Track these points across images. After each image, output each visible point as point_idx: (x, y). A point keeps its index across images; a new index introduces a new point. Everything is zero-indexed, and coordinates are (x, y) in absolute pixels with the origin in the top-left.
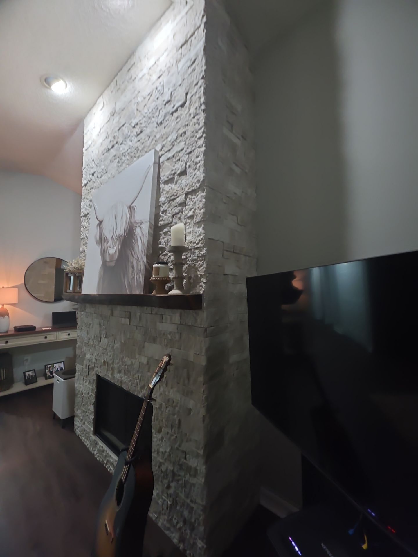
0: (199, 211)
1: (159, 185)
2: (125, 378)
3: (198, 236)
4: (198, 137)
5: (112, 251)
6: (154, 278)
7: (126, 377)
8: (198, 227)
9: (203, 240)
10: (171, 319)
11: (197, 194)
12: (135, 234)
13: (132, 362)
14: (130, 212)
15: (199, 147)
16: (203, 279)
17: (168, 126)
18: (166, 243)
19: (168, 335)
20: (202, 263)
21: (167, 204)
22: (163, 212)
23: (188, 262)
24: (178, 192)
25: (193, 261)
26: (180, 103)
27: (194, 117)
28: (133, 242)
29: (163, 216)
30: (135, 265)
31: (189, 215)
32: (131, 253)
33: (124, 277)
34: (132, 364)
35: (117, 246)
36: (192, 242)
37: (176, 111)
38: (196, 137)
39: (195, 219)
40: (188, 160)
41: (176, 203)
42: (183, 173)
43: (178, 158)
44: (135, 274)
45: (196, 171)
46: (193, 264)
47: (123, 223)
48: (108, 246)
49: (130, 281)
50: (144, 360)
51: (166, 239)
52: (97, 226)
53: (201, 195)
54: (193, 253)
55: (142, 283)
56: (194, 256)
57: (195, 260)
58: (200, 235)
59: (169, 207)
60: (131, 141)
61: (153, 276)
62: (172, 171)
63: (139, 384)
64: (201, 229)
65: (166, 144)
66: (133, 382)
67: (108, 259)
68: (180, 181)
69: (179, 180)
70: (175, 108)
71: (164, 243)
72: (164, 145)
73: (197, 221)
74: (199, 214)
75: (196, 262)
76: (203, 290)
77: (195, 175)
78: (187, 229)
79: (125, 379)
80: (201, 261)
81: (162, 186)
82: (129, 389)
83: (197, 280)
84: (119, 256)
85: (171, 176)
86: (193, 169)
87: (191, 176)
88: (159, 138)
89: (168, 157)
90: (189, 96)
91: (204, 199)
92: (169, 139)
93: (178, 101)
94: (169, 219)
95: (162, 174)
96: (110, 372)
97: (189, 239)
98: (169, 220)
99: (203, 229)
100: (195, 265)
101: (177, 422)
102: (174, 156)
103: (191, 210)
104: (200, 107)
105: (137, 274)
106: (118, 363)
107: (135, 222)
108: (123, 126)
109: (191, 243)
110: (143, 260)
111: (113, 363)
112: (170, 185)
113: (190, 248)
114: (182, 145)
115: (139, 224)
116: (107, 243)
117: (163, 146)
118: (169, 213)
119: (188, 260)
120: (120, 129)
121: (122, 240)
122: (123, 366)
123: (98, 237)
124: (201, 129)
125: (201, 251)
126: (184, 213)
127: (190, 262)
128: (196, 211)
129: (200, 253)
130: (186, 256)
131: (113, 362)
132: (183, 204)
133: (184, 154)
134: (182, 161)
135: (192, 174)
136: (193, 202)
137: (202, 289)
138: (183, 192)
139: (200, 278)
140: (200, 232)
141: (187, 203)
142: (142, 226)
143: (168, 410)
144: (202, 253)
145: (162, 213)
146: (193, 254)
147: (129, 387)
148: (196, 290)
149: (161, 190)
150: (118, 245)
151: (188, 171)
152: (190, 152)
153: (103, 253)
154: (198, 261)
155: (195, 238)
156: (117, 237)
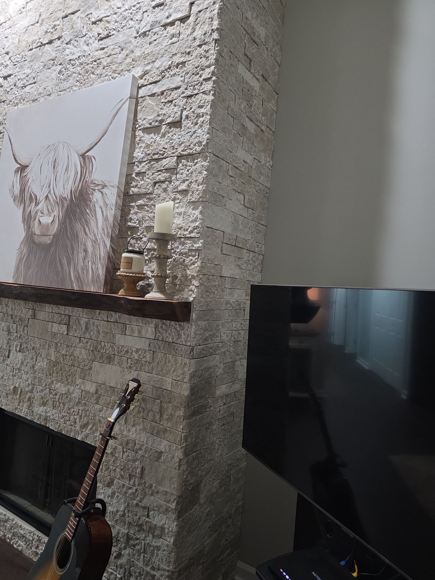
0: (196, 186)
1: (135, 131)
2: (52, 413)
3: (192, 221)
4: (203, 77)
5: (46, 220)
6: (122, 272)
7: (54, 411)
8: (193, 209)
9: (199, 229)
10: (140, 332)
11: (196, 161)
12: (91, 201)
13: (69, 390)
14: (83, 165)
15: (204, 93)
16: (194, 281)
17: (156, 42)
18: (140, 221)
19: (134, 353)
20: (196, 259)
21: (146, 164)
22: (138, 174)
23: (174, 255)
24: (166, 150)
25: (181, 254)
26: (180, 15)
27: (200, 46)
28: (87, 213)
29: (137, 180)
30: (90, 249)
31: (180, 188)
32: (82, 229)
33: (69, 264)
34: (68, 393)
35: (56, 213)
36: (182, 227)
37: (172, 24)
38: (200, 77)
39: (189, 196)
40: (185, 107)
41: (161, 166)
42: (177, 124)
43: (170, 98)
44: (90, 262)
45: (197, 126)
46: (182, 258)
47: (68, 179)
48: (38, 210)
49: (80, 272)
50: (91, 388)
51: (140, 215)
52: (16, 171)
53: (202, 164)
54: (183, 244)
55: (102, 278)
56: (183, 247)
57: (186, 254)
58: (195, 220)
59: (149, 169)
60: (88, 45)
61: (122, 270)
62: (158, 115)
63: (80, 422)
64: (197, 212)
65: (150, 70)
66: (67, 418)
67: (37, 230)
68: (170, 135)
69: (169, 133)
70: (170, 20)
71: (137, 222)
72: (147, 71)
73: (193, 199)
74: (197, 191)
75: (185, 257)
76: (194, 296)
77: (195, 132)
78: (175, 208)
79: (53, 415)
80: (194, 256)
81: (139, 133)
82: (60, 428)
83: (186, 280)
84: (59, 231)
85: (157, 124)
86: (192, 123)
87: (189, 132)
88: (139, 57)
89: (153, 92)
90: (195, 9)
91: (206, 170)
92: (157, 64)
93: (177, 11)
94: (148, 187)
95: (140, 116)
96: (25, 405)
97: (178, 223)
98: (149, 189)
99: (201, 213)
100: (184, 260)
101: (139, 470)
102: (162, 93)
103: (184, 181)
104: (211, 34)
105: (94, 263)
106: (42, 390)
107: (92, 183)
108: (73, 13)
109: (180, 228)
110: (104, 242)
111: (31, 392)
112: (152, 135)
113: (178, 236)
114: (177, 81)
115: (100, 187)
116: (37, 204)
117: (146, 73)
118: (148, 178)
119: (174, 252)
120: (66, 16)
121: (66, 205)
122: (51, 395)
123: (17, 191)
124: (209, 67)
125: (195, 243)
126: (172, 184)
127: (176, 255)
128: (193, 185)
129: (193, 246)
130: (172, 247)
131: (33, 388)
132: (172, 170)
133: (180, 96)
134: (175, 106)
135: (190, 130)
136: (188, 171)
137: (193, 294)
138: (173, 153)
139: (190, 279)
140: (195, 216)
141: (178, 169)
142: (105, 191)
143: (126, 454)
144: (196, 246)
145: (136, 176)
146: (183, 246)
147: (59, 426)
148: (183, 295)
149: (137, 139)
150: (58, 212)
151: (184, 123)
152: (190, 96)
153: (28, 219)
154: (190, 256)
155: (188, 223)
156: (56, 198)
